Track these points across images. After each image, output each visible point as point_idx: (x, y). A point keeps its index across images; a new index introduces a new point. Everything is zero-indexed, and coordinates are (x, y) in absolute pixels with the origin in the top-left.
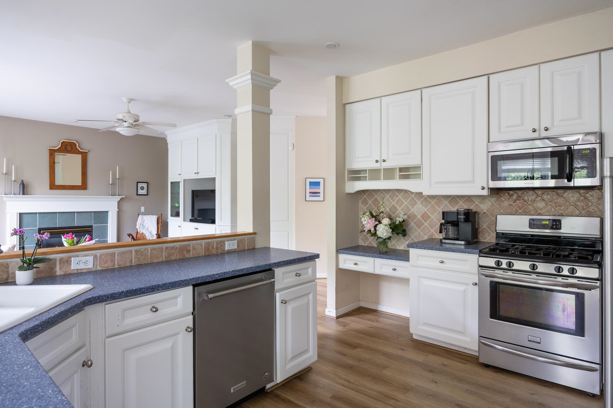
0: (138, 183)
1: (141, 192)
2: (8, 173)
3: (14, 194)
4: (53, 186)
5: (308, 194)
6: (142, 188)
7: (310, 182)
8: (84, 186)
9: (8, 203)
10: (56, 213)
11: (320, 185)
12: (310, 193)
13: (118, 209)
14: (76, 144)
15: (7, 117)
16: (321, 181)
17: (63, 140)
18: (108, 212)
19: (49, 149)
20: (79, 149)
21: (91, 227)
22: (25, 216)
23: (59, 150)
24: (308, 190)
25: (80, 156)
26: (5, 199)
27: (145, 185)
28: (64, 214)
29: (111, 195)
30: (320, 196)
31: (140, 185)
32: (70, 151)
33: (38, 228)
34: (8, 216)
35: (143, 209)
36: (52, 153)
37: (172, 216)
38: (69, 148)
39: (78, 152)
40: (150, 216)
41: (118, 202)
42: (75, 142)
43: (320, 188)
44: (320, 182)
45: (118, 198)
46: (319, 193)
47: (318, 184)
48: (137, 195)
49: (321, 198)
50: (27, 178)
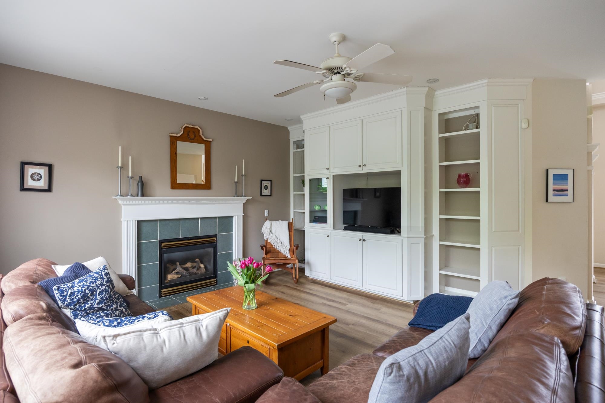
0: (262, 181)
1: (265, 192)
2: (123, 167)
3: (132, 195)
4: (175, 185)
5: (551, 192)
6: (266, 187)
7: (553, 174)
8: (207, 186)
9: (123, 207)
10: (178, 219)
11: (568, 180)
12: (554, 190)
13: (243, 213)
14: (199, 131)
15: (121, 91)
16: (570, 173)
17: (186, 125)
18: (232, 217)
19: (171, 136)
20: (203, 137)
21: (215, 236)
22: (144, 224)
23: (182, 138)
24: (551, 187)
25: (203, 146)
26: (120, 202)
27: (268, 184)
28: (187, 221)
29: (237, 196)
30: (567, 195)
31: (264, 184)
32: (193, 139)
33: (158, 240)
34: (124, 226)
35: (266, 213)
36: (173, 140)
37: (311, 222)
38: (192, 136)
39: (201, 141)
40: (280, 222)
41: (244, 204)
42: (199, 128)
43: (567, 183)
44: (568, 175)
45: (243, 200)
46: (567, 190)
47: (565, 177)
48: (262, 195)
49: (569, 198)
50: (145, 173)
